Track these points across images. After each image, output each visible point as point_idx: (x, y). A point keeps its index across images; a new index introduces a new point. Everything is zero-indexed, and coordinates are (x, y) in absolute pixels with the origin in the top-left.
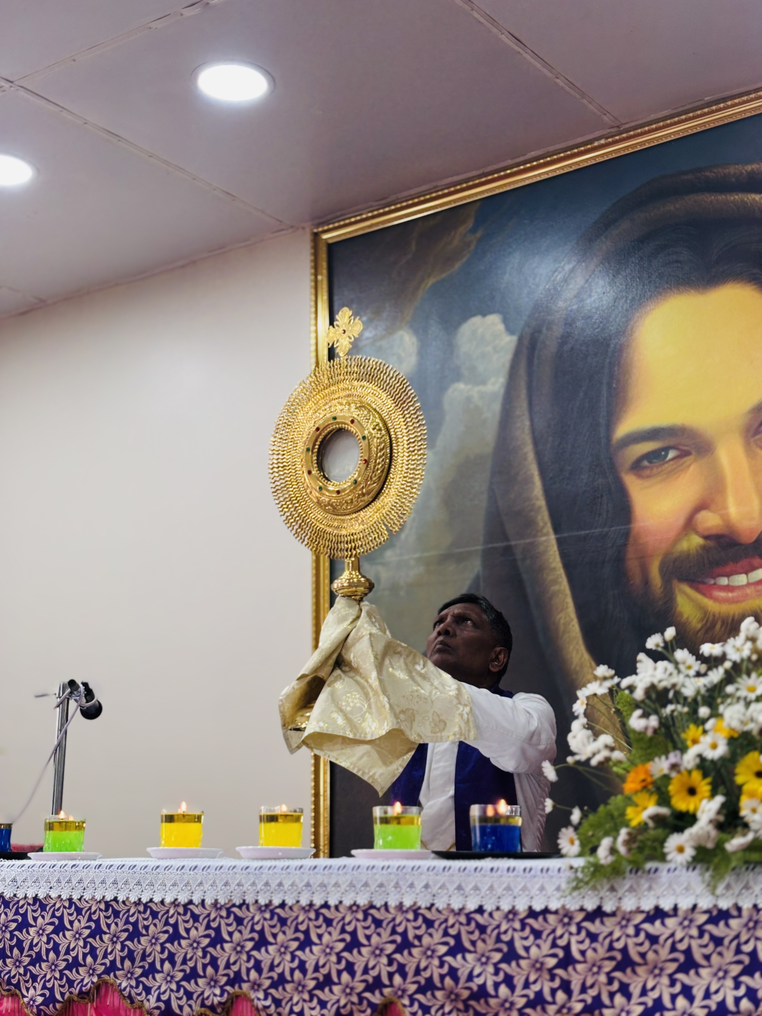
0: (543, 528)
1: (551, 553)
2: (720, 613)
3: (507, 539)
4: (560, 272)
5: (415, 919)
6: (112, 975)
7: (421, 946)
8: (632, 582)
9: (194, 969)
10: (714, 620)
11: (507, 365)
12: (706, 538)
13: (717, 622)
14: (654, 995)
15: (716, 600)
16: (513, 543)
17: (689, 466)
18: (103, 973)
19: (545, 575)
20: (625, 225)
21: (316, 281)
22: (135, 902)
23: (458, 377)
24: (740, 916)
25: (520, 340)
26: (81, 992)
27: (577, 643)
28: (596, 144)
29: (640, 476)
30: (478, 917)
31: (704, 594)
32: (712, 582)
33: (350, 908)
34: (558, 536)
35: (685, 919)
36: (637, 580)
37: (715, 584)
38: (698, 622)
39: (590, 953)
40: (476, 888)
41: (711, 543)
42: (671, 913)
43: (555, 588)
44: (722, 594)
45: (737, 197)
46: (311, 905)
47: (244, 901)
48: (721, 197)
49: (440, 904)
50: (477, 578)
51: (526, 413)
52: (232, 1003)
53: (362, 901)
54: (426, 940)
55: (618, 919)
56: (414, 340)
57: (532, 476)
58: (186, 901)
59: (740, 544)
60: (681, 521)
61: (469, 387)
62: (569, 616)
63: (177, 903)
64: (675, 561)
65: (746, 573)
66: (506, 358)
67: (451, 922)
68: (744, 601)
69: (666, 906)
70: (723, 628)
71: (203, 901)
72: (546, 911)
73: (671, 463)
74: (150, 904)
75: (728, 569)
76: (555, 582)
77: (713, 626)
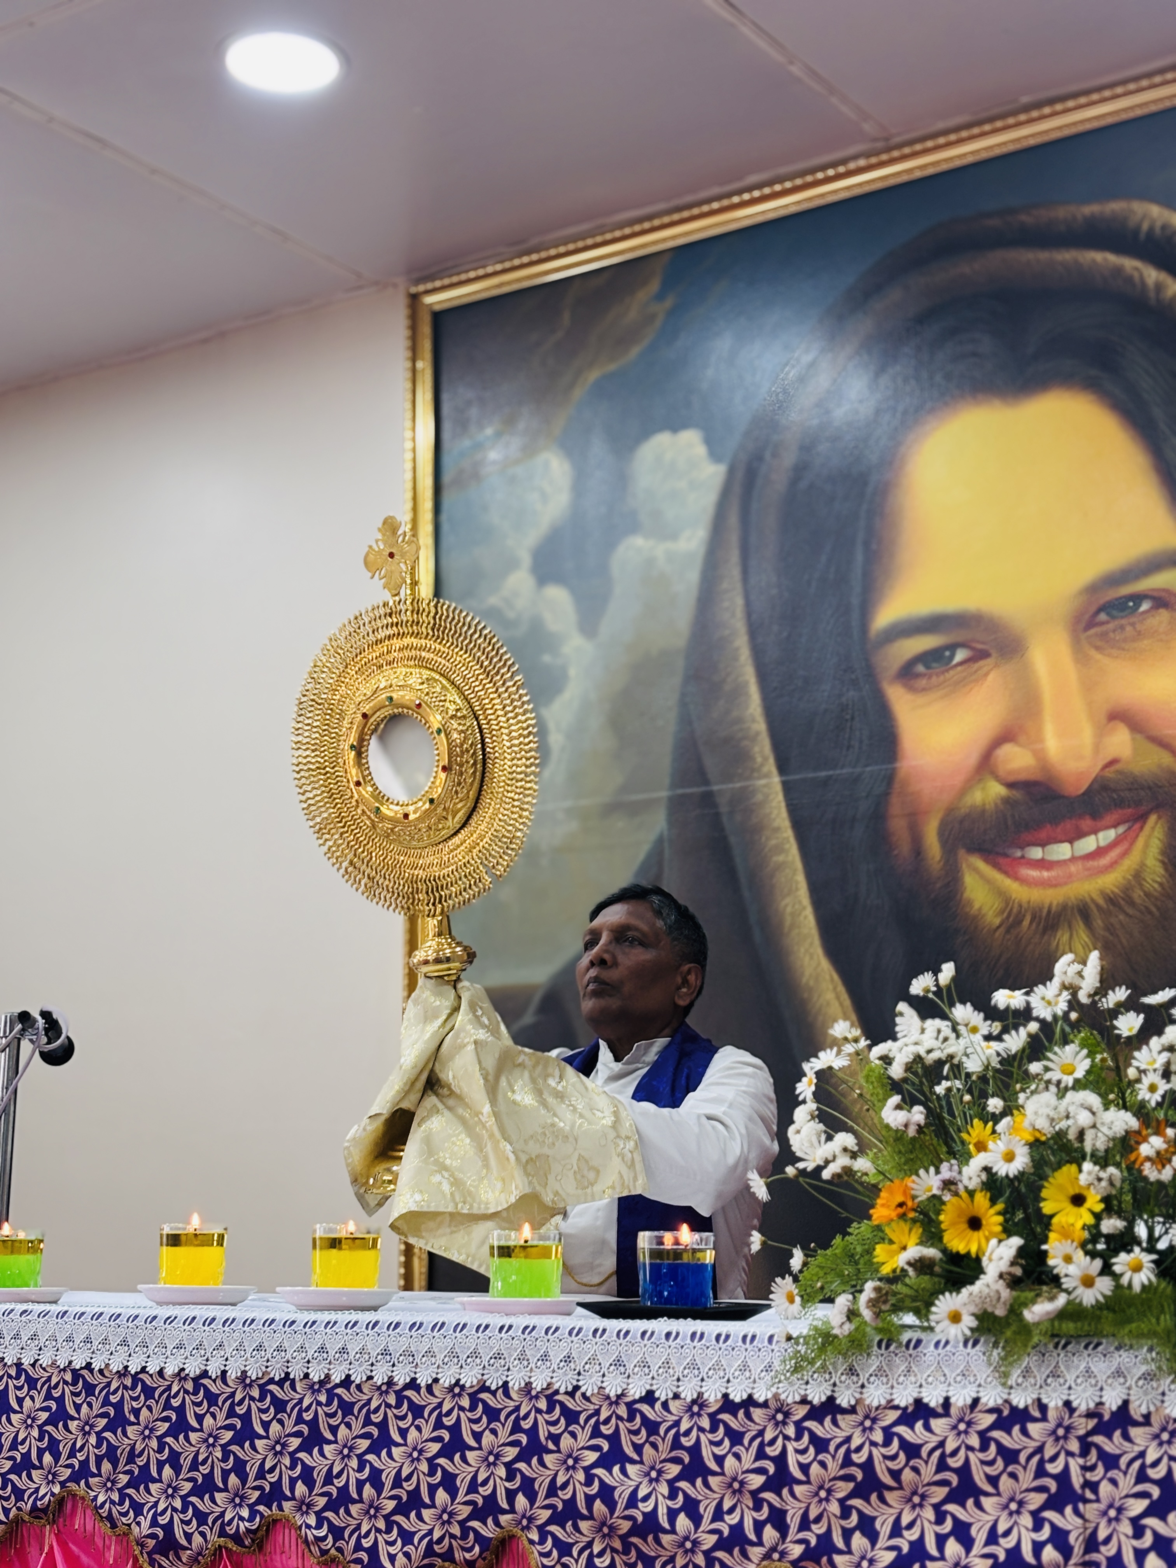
0: (762, 765)
1: (774, 804)
2: (1029, 902)
3: (706, 782)
4: (793, 366)
5: (550, 1410)
6: (82, 1483)
7: (559, 1451)
8: (896, 852)
9: (209, 1477)
10: (1019, 912)
11: (710, 511)
12: (1011, 785)
13: (1024, 916)
14: (913, 1535)
15: (1023, 881)
16: (715, 788)
17: (986, 675)
18: (69, 1479)
19: (763, 839)
20: (895, 294)
21: (414, 370)
22: (118, 1372)
23: (633, 526)
24: (1044, 1418)
25: (731, 472)
26: (34, 1507)
27: (811, 944)
28: (852, 166)
29: (912, 689)
30: (645, 1408)
31: (1006, 873)
32: (1019, 854)
33: (451, 1389)
34: (784, 778)
35: (961, 1420)
36: (904, 848)
37: (1023, 857)
38: (996, 916)
39: (815, 1469)
40: (644, 1364)
41: (1017, 794)
42: (940, 1410)
43: (780, 858)
44: (1034, 873)
45: (1066, 256)
46: (390, 1383)
47: (287, 1374)
48: (1043, 255)
49: (589, 1386)
50: (660, 841)
51: (739, 586)
52: (267, 1530)
53: (469, 1379)
54: (566, 1442)
55: (859, 1417)
56: (566, 466)
57: (746, 684)
58: (198, 1372)
59: (1063, 797)
60: (973, 759)
61: (652, 542)
62: (800, 902)
63: (183, 1375)
64: (963, 820)
65: (1071, 842)
67: (604, 1415)
68: (1066, 884)
69: (933, 1399)
70: (1034, 925)
71: (224, 1373)
72: (750, 1402)
73: (959, 668)
74: (141, 1376)
75: (1043, 835)
76: (780, 849)
77: (1018, 922)
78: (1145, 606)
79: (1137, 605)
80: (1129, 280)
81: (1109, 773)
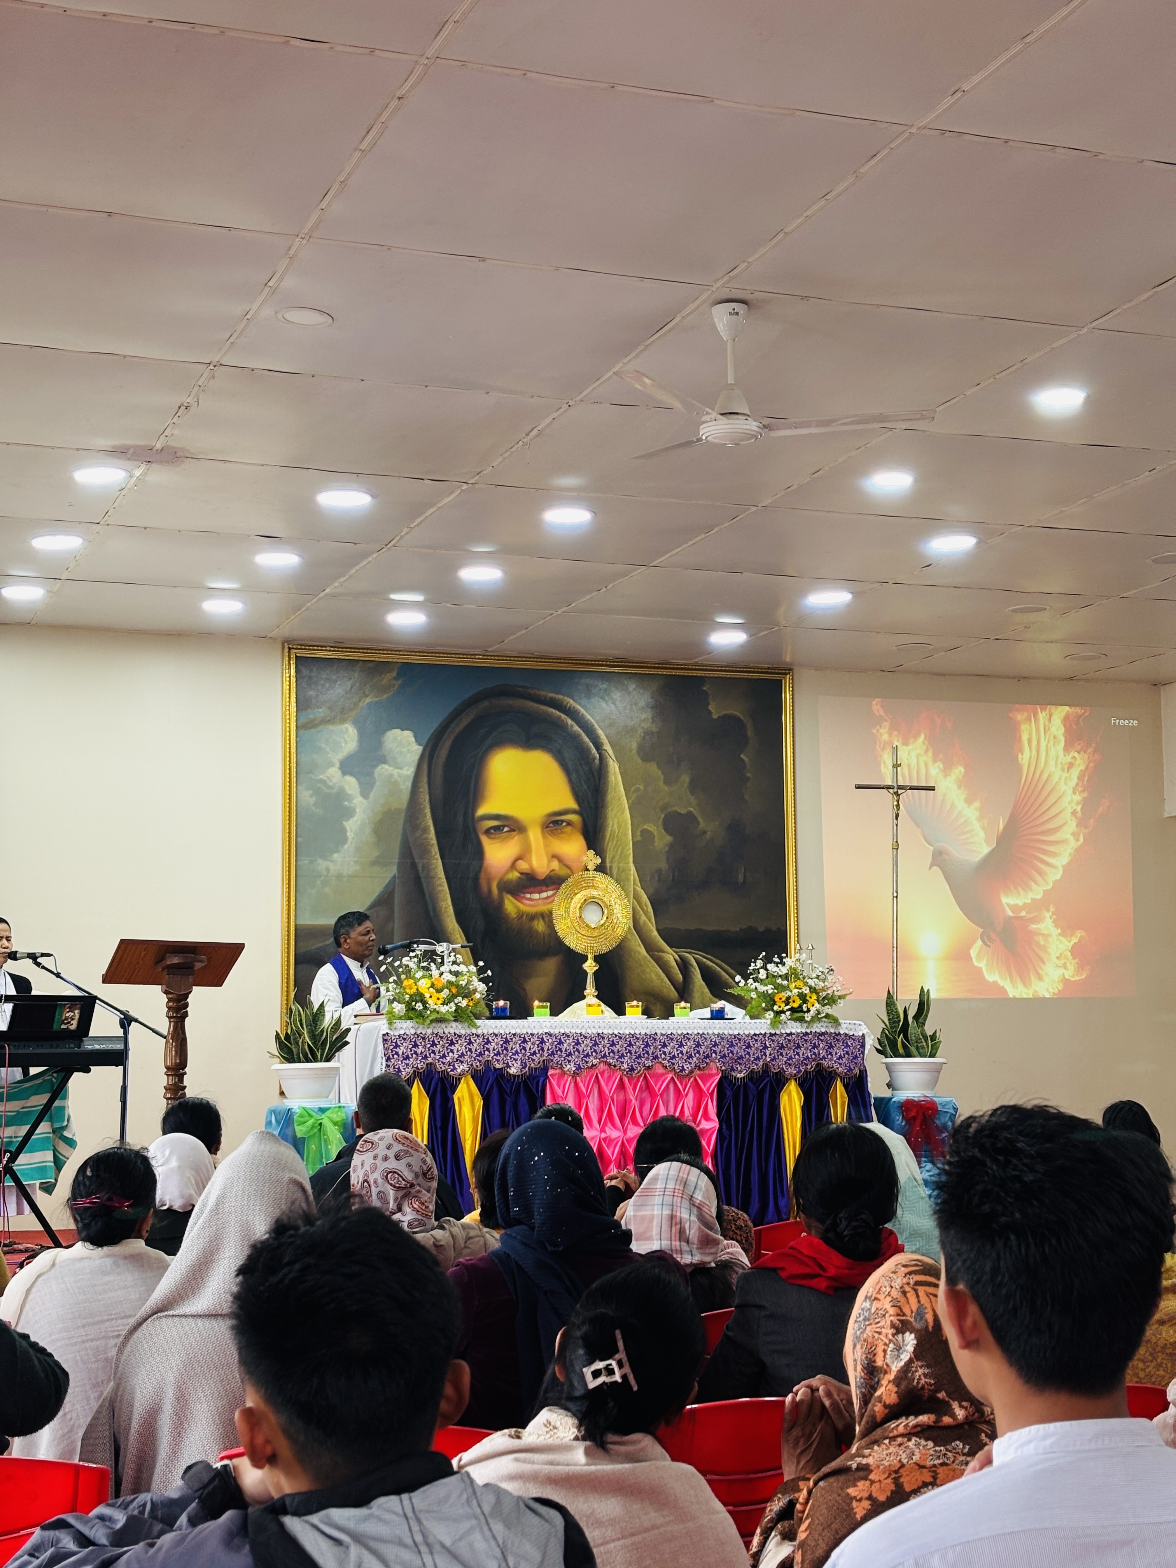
0: (435, 855)
1: (439, 870)
2: (525, 911)
3: (413, 859)
8: (482, 891)
10: (522, 914)
11: (416, 762)
12: (521, 873)
13: (524, 915)
15: (524, 904)
16: (417, 861)
17: (514, 837)
19: (435, 879)
25: (425, 749)
27: (452, 919)
31: (519, 901)
32: (523, 895)
34: (443, 860)
36: (485, 890)
37: (524, 897)
38: (515, 915)
41: (523, 877)
43: (441, 888)
44: (527, 902)
45: (543, 708)
48: (536, 705)
50: (394, 877)
51: (427, 791)
56: (355, 731)
57: (429, 826)
58: (633, 1033)
59: (537, 879)
60: (509, 864)
61: (392, 768)
62: (448, 904)
63: (630, 1034)
64: (505, 883)
65: (539, 894)
66: (416, 757)
68: (537, 907)
70: (527, 918)
73: (505, 833)
75: (530, 890)
76: (441, 885)
77: (522, 917)
78: (564, 824)
79: (562, 824)
80: (563, 721)
81: (552, 874)
